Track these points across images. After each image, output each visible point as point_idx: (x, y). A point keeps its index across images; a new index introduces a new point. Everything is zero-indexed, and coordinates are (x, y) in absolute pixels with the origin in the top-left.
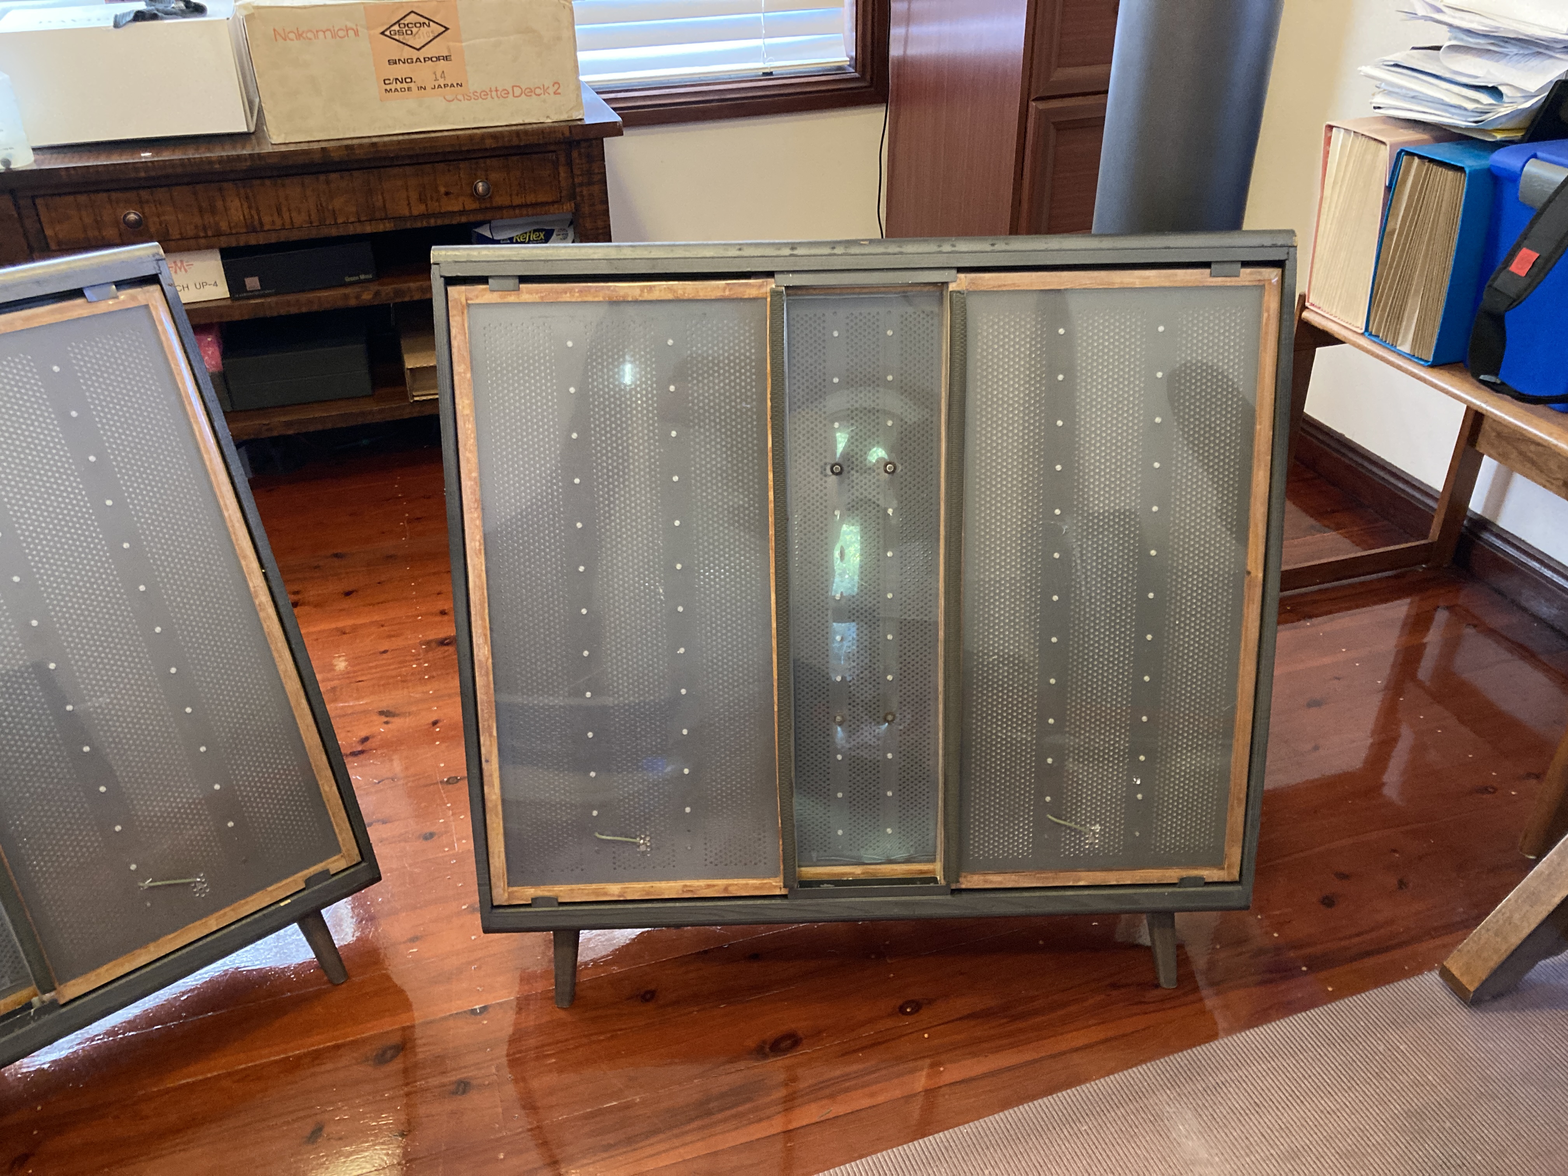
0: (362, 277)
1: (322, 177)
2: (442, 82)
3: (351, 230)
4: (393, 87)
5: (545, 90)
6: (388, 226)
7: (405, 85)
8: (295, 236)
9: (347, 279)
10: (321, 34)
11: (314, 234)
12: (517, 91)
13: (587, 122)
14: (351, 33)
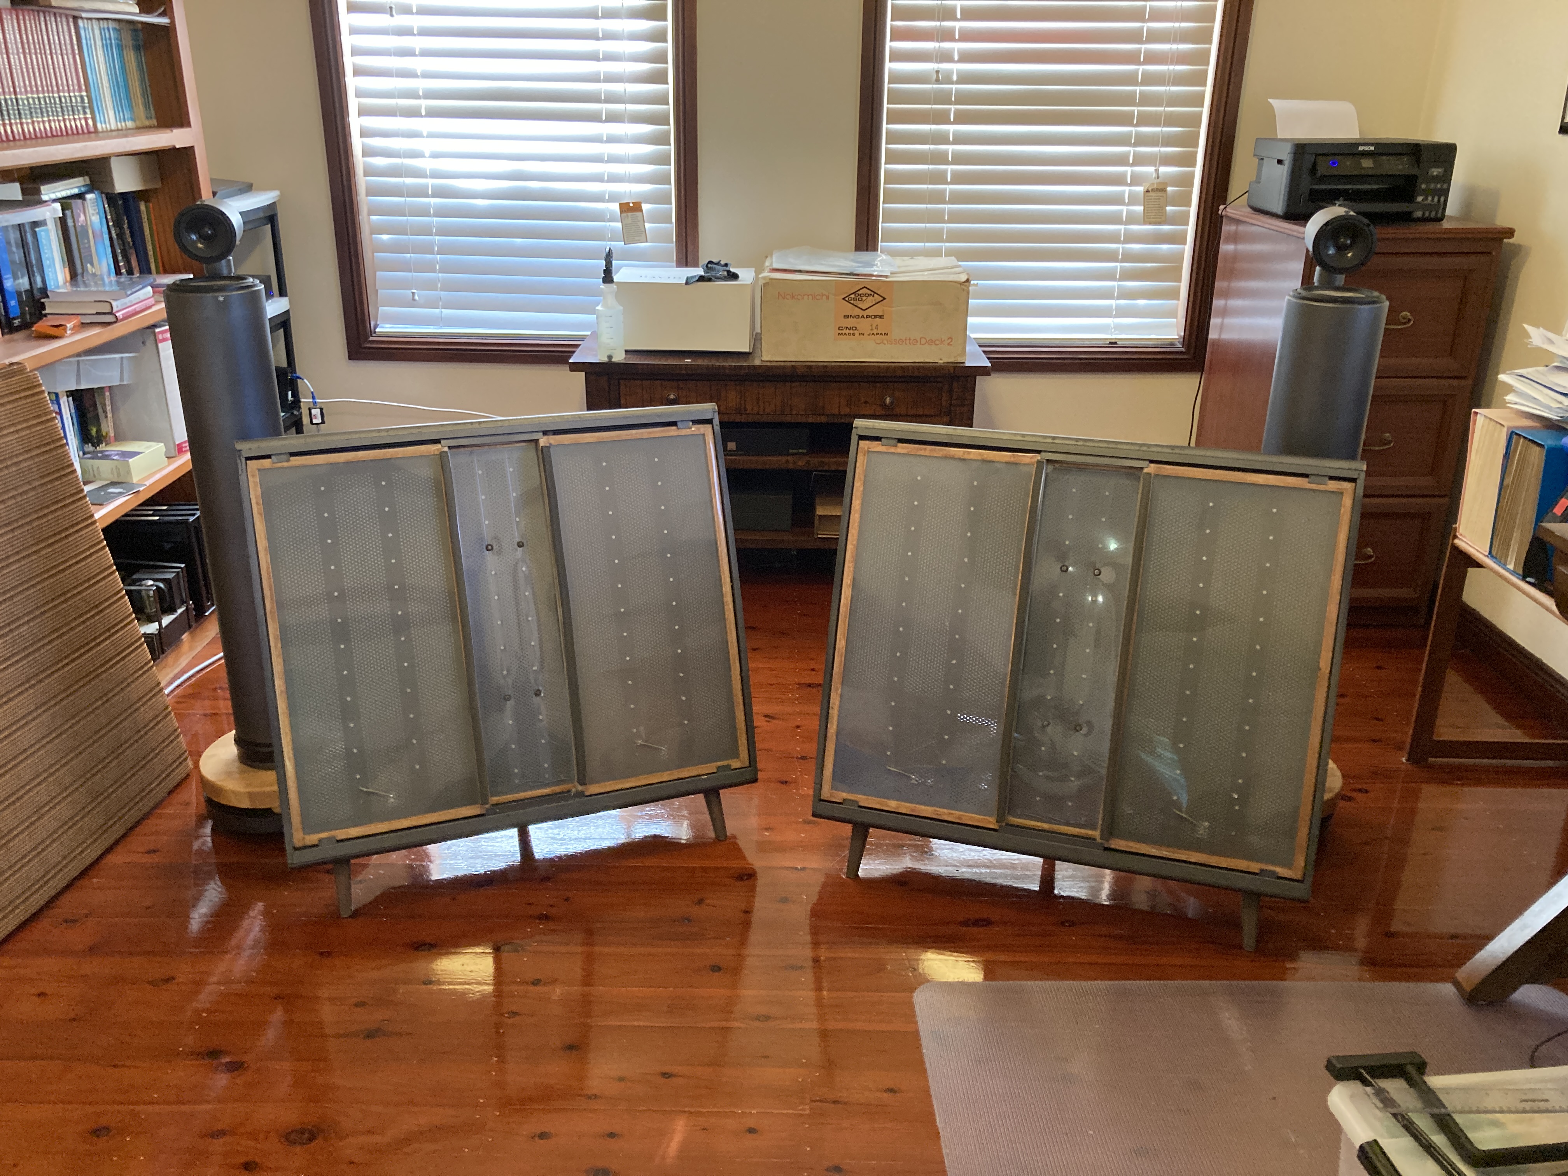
0: (800, 451)
1: (788, 384)
2: (875, 331)
3: (800, 419)
4: (844, 332)
5: (942, 342)
6: (823, 419)
7: (851, 332)
8: (764, 419)
9: (791, 451)
10: (806, 297)
11: (777, 419)
12: (923, 341)
13: (967, 365)
14: (824, 297)
